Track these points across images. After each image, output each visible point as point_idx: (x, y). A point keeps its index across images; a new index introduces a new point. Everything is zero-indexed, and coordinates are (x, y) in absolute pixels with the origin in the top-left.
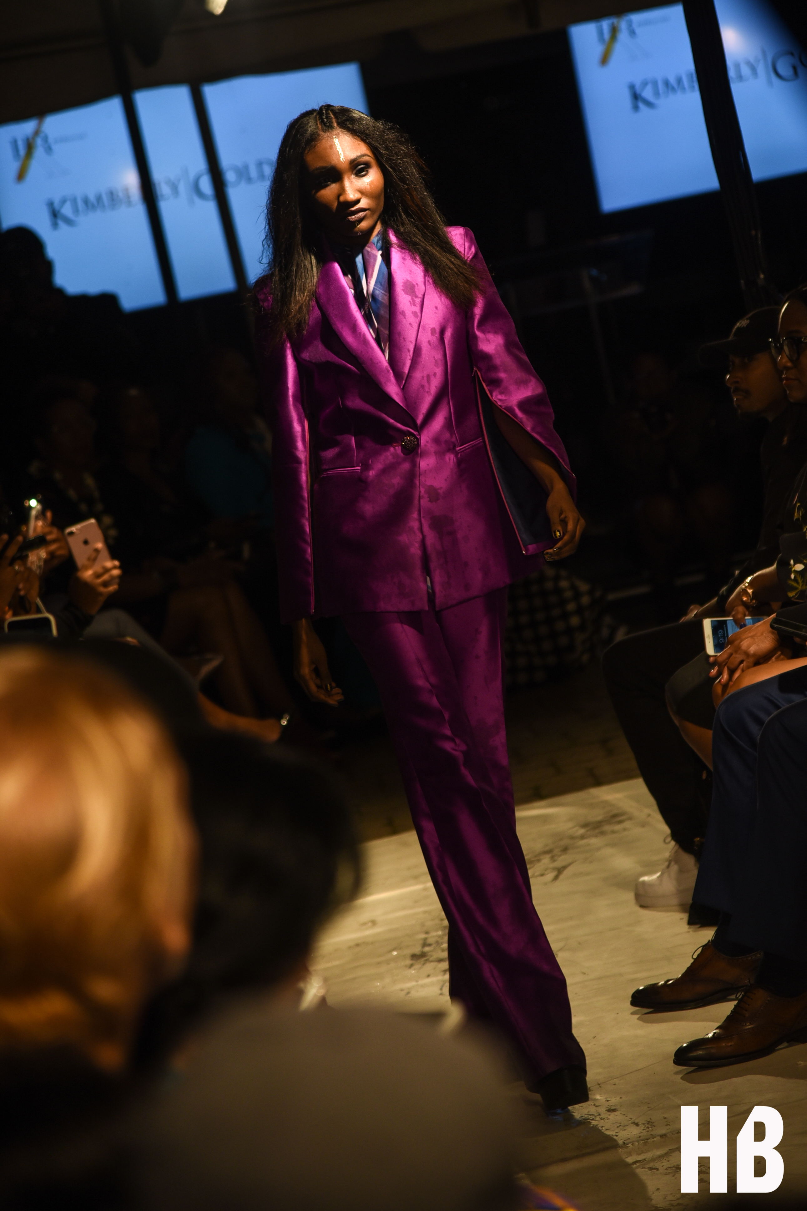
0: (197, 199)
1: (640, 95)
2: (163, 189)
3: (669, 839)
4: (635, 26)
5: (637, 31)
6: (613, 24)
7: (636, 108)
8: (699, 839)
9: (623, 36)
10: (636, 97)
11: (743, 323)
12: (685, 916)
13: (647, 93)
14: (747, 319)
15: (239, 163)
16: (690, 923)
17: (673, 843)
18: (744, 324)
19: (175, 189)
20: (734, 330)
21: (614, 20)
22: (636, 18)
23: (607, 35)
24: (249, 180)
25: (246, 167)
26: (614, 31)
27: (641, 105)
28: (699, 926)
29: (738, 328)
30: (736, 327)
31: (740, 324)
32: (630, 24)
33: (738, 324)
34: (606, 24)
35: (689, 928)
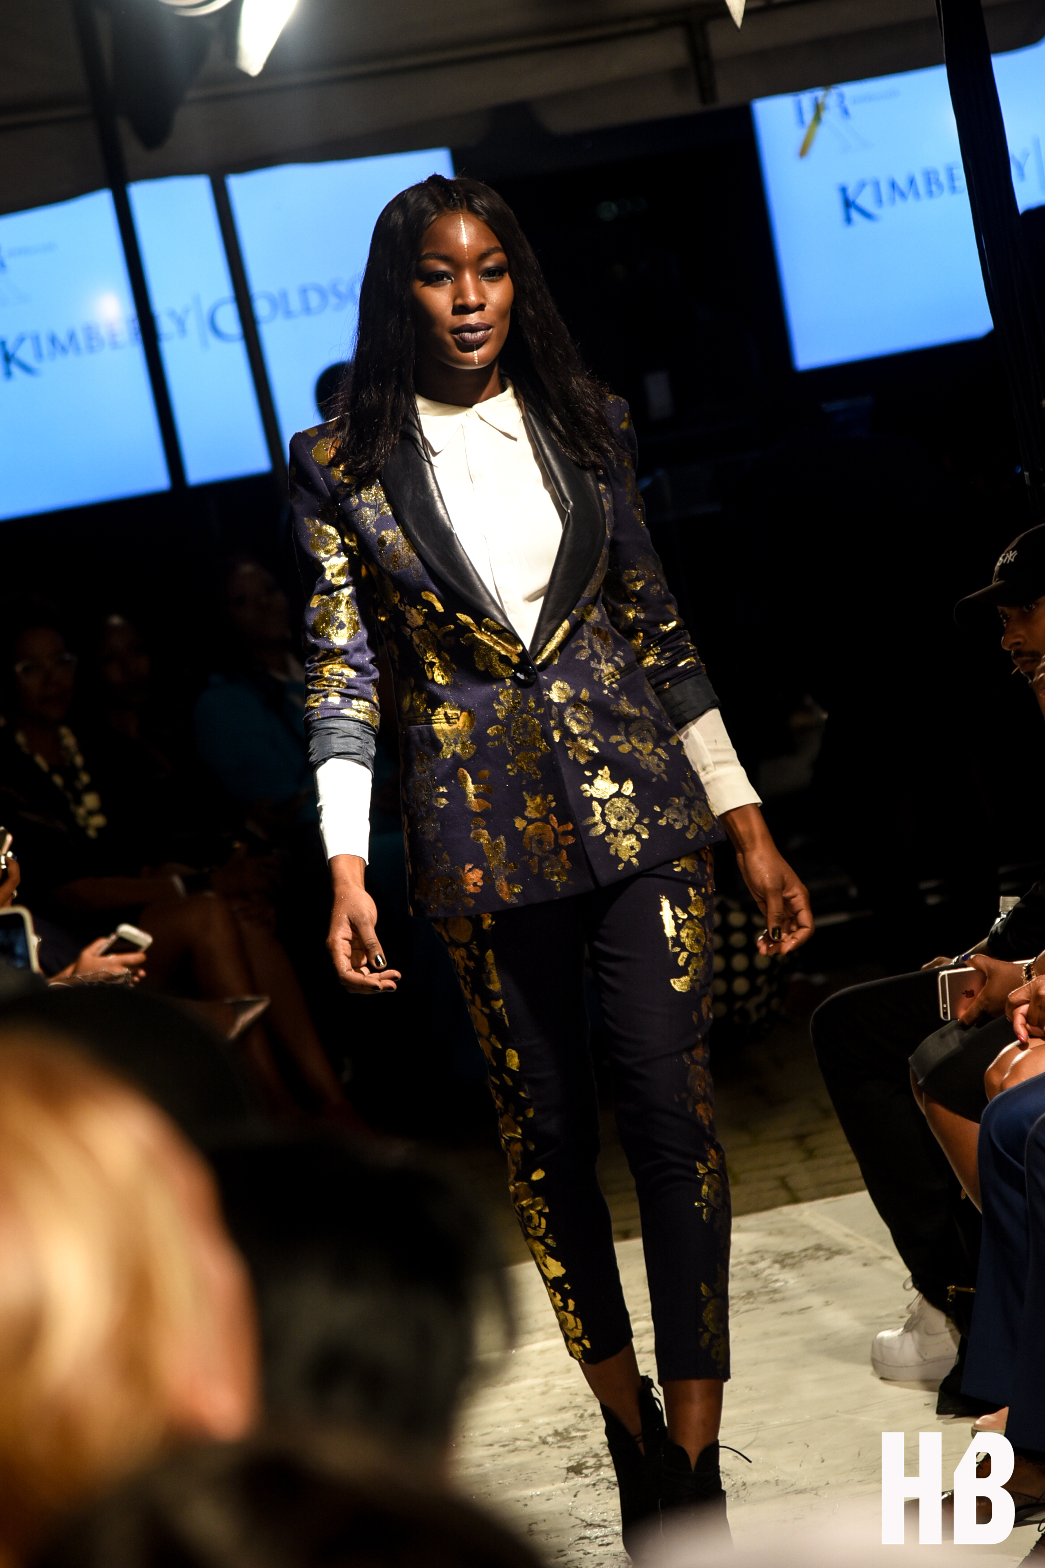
0: (212, 339)
1: (853, 202)
2: (165, 325)
3: (910, 1284)
4: (848, 103)
5: (852, 109)
6: (816, 99)
7: (848, 220)
8: (954, 1287)
9: (831, 116)
10: (848, 204)
11: (1009, 556)
12: (932, 1398)
13: (865, 200)
14: (1013, 550)
15: (274, 291)
16: (941, 1410)
17: (915, 1292)
18: (1010, 558)
19: (181, 323)
20: (996, 568)
21: (819, 93)
22: (851, 90)
23: (809, 116)
24: (288, 314)
25: (284, 295)
26: (818, 109)
27: (855, 215)
28: (953, 1416)
29: (1002, 565)
30: (998, 564)
31: (1004, 558)
32: (842, 97)
33: (1001, 559)
34: (807, 99)
35: (938, 1419)
